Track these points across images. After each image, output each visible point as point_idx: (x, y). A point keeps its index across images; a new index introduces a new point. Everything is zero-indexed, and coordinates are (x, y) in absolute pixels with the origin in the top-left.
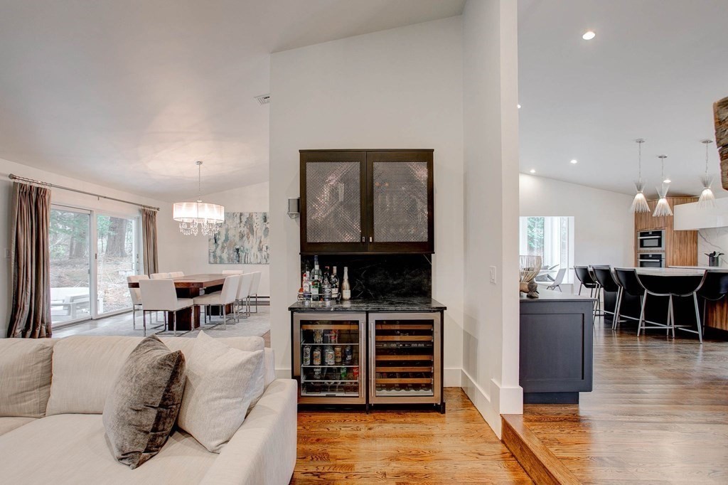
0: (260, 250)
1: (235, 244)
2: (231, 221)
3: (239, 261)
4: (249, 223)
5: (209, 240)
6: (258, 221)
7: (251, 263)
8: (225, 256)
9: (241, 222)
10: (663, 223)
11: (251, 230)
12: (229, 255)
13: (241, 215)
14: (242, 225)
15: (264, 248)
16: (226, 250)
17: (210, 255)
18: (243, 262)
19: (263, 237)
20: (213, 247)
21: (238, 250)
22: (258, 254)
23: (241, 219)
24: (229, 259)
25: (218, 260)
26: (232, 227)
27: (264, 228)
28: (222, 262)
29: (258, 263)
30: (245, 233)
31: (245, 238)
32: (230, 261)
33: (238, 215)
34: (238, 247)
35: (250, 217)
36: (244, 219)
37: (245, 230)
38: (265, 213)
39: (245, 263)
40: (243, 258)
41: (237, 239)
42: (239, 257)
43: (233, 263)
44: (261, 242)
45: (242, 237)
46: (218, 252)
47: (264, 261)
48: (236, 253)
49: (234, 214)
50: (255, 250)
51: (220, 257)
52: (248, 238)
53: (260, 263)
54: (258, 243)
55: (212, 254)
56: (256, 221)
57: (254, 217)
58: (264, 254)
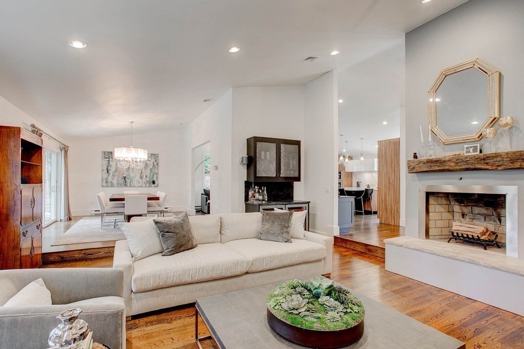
0: (141, 178)
1: (123, 174)
3: (125, 185)
5: (103, 170)
7: (134, 187)
8: (115, 182)
12: (118, 181)
15: (144, 177)
16: (116, 178)
17: (102, 181)
18: (129, 185)
19: (143, 169)
20: (106, 175)
21: (125, 178)
22: (140, 181)
24: (118, 183)
25: (110, 184)
27: (144, 164)
28: (112, 186)
29: (140, 187)
31: (131, 170)
32: (119, 185)
34: (125, 176)
40: (129, 183)
41: (124, 170)
42: (126, 182)
43: (121, 186)
44: (142, 173)
45: (128, 169)
46: (110, 179)
47: (145, 185)
48: (123, 180)
50: (138, 178)
51: (111, 182)
52: (133, 170)
53: (141, 186)
54: (140, 173)
55: (104, 180)
58: (144, 180)
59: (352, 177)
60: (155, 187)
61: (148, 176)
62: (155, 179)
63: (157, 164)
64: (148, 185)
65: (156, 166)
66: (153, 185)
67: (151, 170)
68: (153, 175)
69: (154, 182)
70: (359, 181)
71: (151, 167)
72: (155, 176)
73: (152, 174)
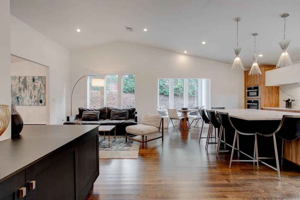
0: (31, 98)
1: (16, 94)
2: (14, 81)
3: (18, 104)
4: (25, 82)
6: (29, 81)
7: (25, 105)
9: (20, 81)
10: (259, 82)
11: (26, 87)
12: (12, 100)
13: (20, 77)
14: (20, 83)
15: (33, 97)
19: (32, 90)
21: (18, 98)
22: (30, 100)
23: (19, 80)
24: (12, 103)
26: (14, 84)
27: (33, 85)
29: (30, 105)
30: (22, 88)
31: (22, 91)
33: (18, 77)
34: (18, 96)
35: (25, 78)
36: (21, 80)
37: (22, 86)
38: (33, 77)
39: (22, 105)
40: (21, 102)
41: (17, 91)
42: (18, 101)
44: (31, 93)
45: (20, 90)
47: (33, 104)
48: (16, 100)
49: (15, 77)
50: (28, 97)
52: (24, 91)
53: (31, 105)
54: (30, 93)
56: (28, 81)
57: (27, 79)
58: (33, 100)
59: (279, 94)
60: (42, 105)
61: (36, 96)
62: (42, 98)
63: (45, 85)
64: (36, 104)
65: (43, 87)
66: (40, 104)
67: (39, 90)
68: (41, 95)
69: (41, 102)
70: (291, 98)
71: (39, 88)
72: (42, 96)
73: (39, 94)
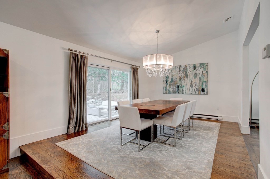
0: (192, 86)
1: (177, 84)
2: (174, 70)
3: (179, 93)
4: (185, 71)
5: (163, 81)
6: (190, 70)
7: (186, 94)
8: (171, 90)
9: (180, 71)
11: (186, 75)
12: (173, 89)
13: (180, 66)
14: (181, 72)
15: (194, 85)
16: (172, 87)
17: (163, 89)
18: (181, 92)
19: (193, 78)
20: (165, 85)
21: (178, 86)
22: (191, 88)
23: (180, 69)
24: (173, 91)
25: (168, 92)
26: (175, 74)
27: (194, 74)
28: (169, 93)
29: (190, 94)
30: (183, 77)
31: (182, 80)
32: (174, 92)
33: (179, 67)
34: (178, 85)
35: (186, 67)
36: (182, 69)
37: (182, 75)
38: (194, 64)
39: (182, 94)
40: (181, 91)
41: (178, 80)
42: (179, 90)
43: (175, 93)
44: (192, 81)
45: (180, 79)
46: (168, 88)
47: (194, 93)
48: (177, 88)
49: (176, 66)
50: (188, 86)
51: (169, 90)
52: (184, 79)
53: (191, 94)
54: (190, 82)
55: (164, 89)
56: (189, 69)
57: (188, 67)
58: (194, 88)
60: (204, 94)
61: (198, 84)
62: (204, 87)
63: (207, 72)
64: (197, 93)
65: (206, 75)
66: (202, 93)
67: (200, 79)
68: (203, 83)
69: (203, 90)
71: (200, 76)
72: (204, 84)
73: (201, 82)
